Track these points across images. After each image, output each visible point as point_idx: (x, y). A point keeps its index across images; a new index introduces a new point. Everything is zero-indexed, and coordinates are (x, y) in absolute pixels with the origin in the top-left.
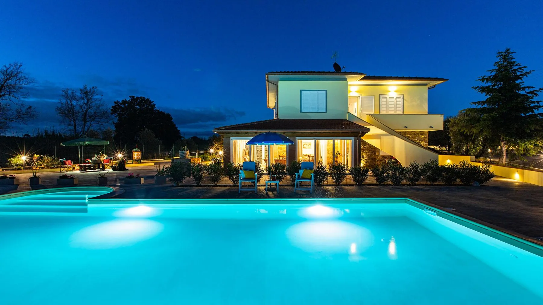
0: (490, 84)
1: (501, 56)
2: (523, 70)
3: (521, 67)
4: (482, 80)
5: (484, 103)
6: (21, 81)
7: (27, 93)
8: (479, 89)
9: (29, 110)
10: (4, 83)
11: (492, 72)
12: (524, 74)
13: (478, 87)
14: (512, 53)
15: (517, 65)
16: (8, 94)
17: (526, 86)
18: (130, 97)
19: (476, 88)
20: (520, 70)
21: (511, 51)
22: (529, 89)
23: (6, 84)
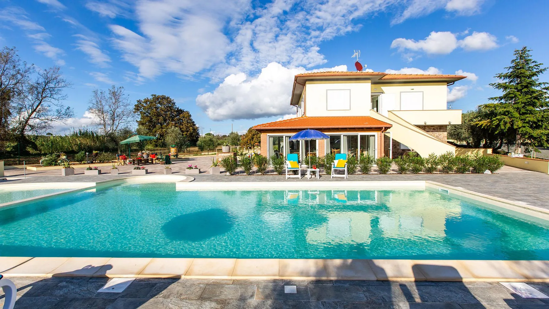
0: (507, 80)
1: (518, 54)
2: (539, 66)
3: (537, 64)
4: (500, 77)
5: (501, 98)
6: (60, 84)
7: (66, 95)
8: (496, 86)
9: (68, 111)
10: (45, 86)
11: (509, 69)
12: (540, 71)
13: (495, 84)
14: (529, 51)
15: (533, 62)
16: (50, 96)
17: (542, 82)
18: (152, 95)
19: (493, 85)
20: (536, 67)
21: (528, 49)
22: (544, 85)
23: (47, 87)
